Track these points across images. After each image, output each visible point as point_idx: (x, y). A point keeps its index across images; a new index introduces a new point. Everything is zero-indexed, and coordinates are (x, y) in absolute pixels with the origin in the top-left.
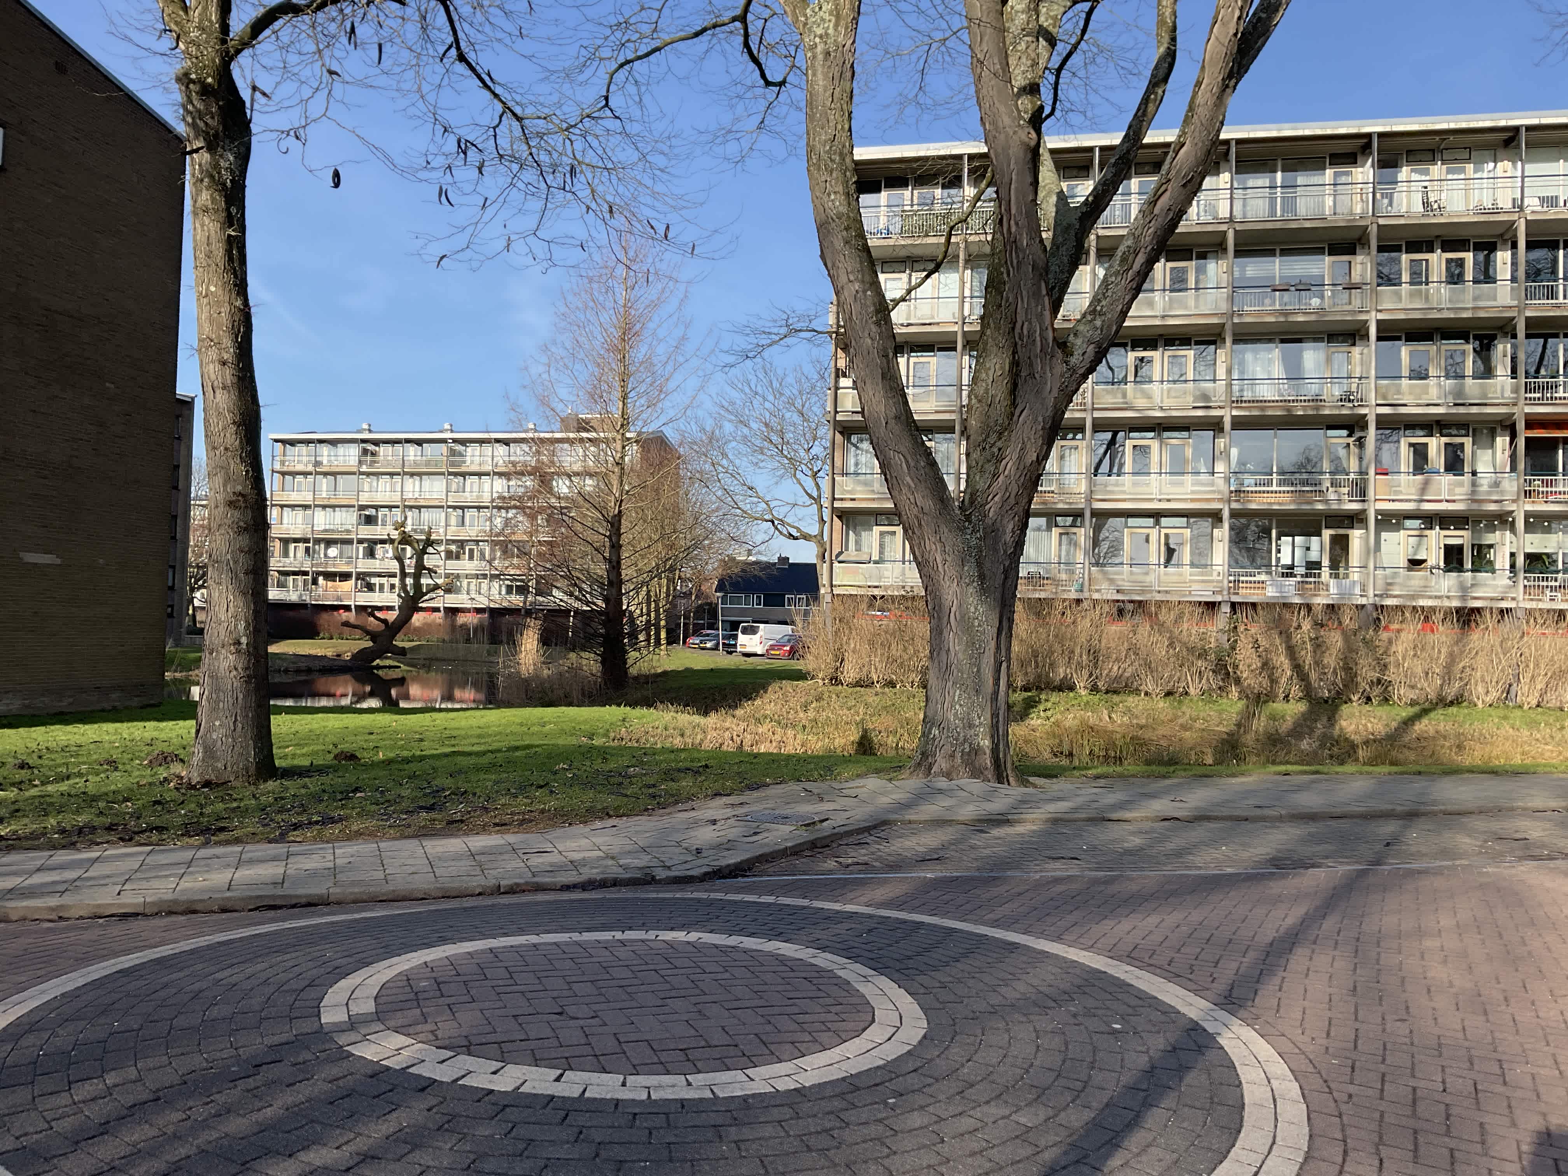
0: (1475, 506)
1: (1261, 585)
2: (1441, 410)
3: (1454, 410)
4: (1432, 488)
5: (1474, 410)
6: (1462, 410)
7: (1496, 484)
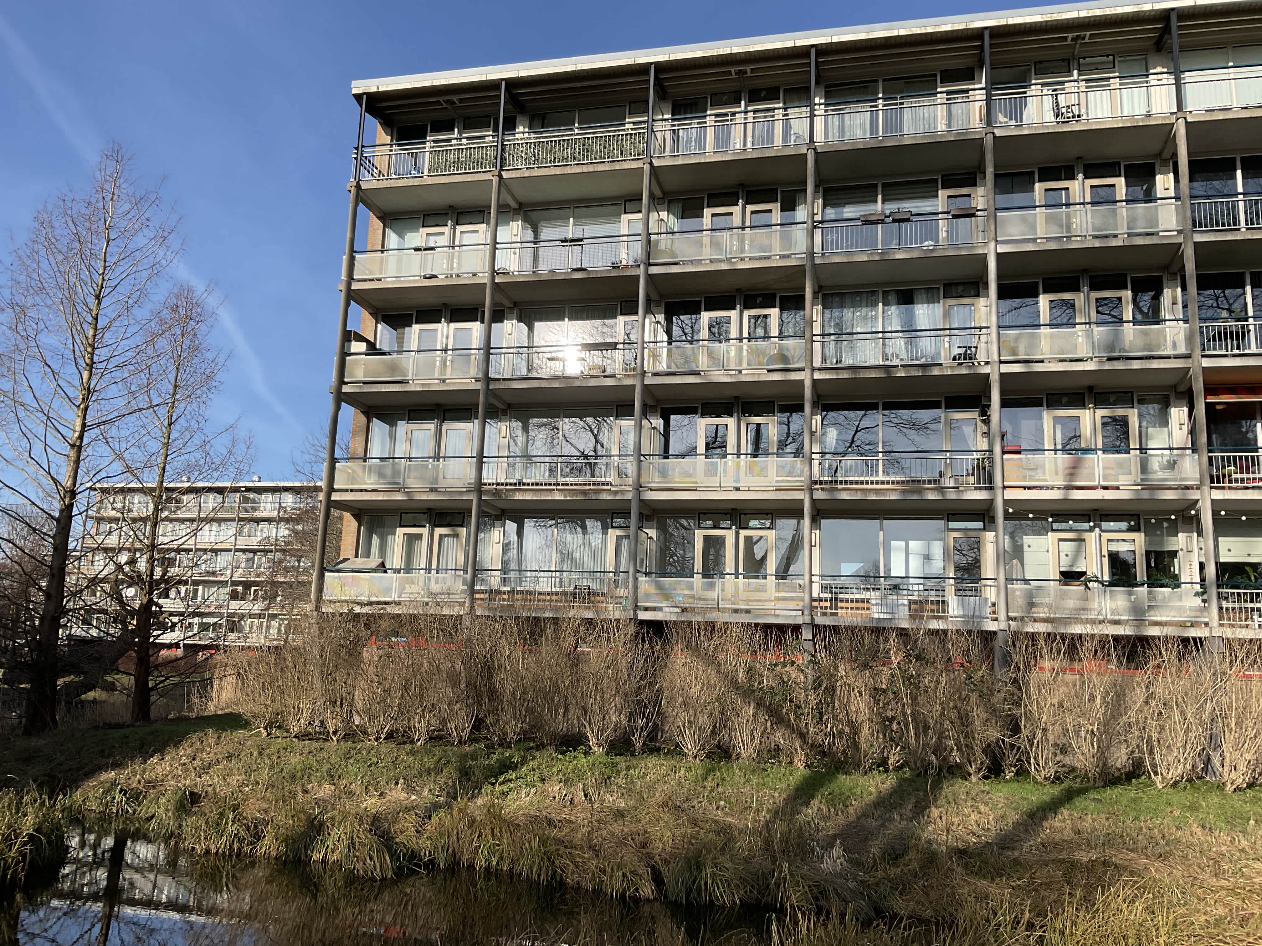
0: (1146, 495)
1: (865, 605)
2: (1090, 366)
3: (1107, 366)
4: (1084, 471)
5: (1136, 365)
6: (1119, 366)
7: (1172, 465)
